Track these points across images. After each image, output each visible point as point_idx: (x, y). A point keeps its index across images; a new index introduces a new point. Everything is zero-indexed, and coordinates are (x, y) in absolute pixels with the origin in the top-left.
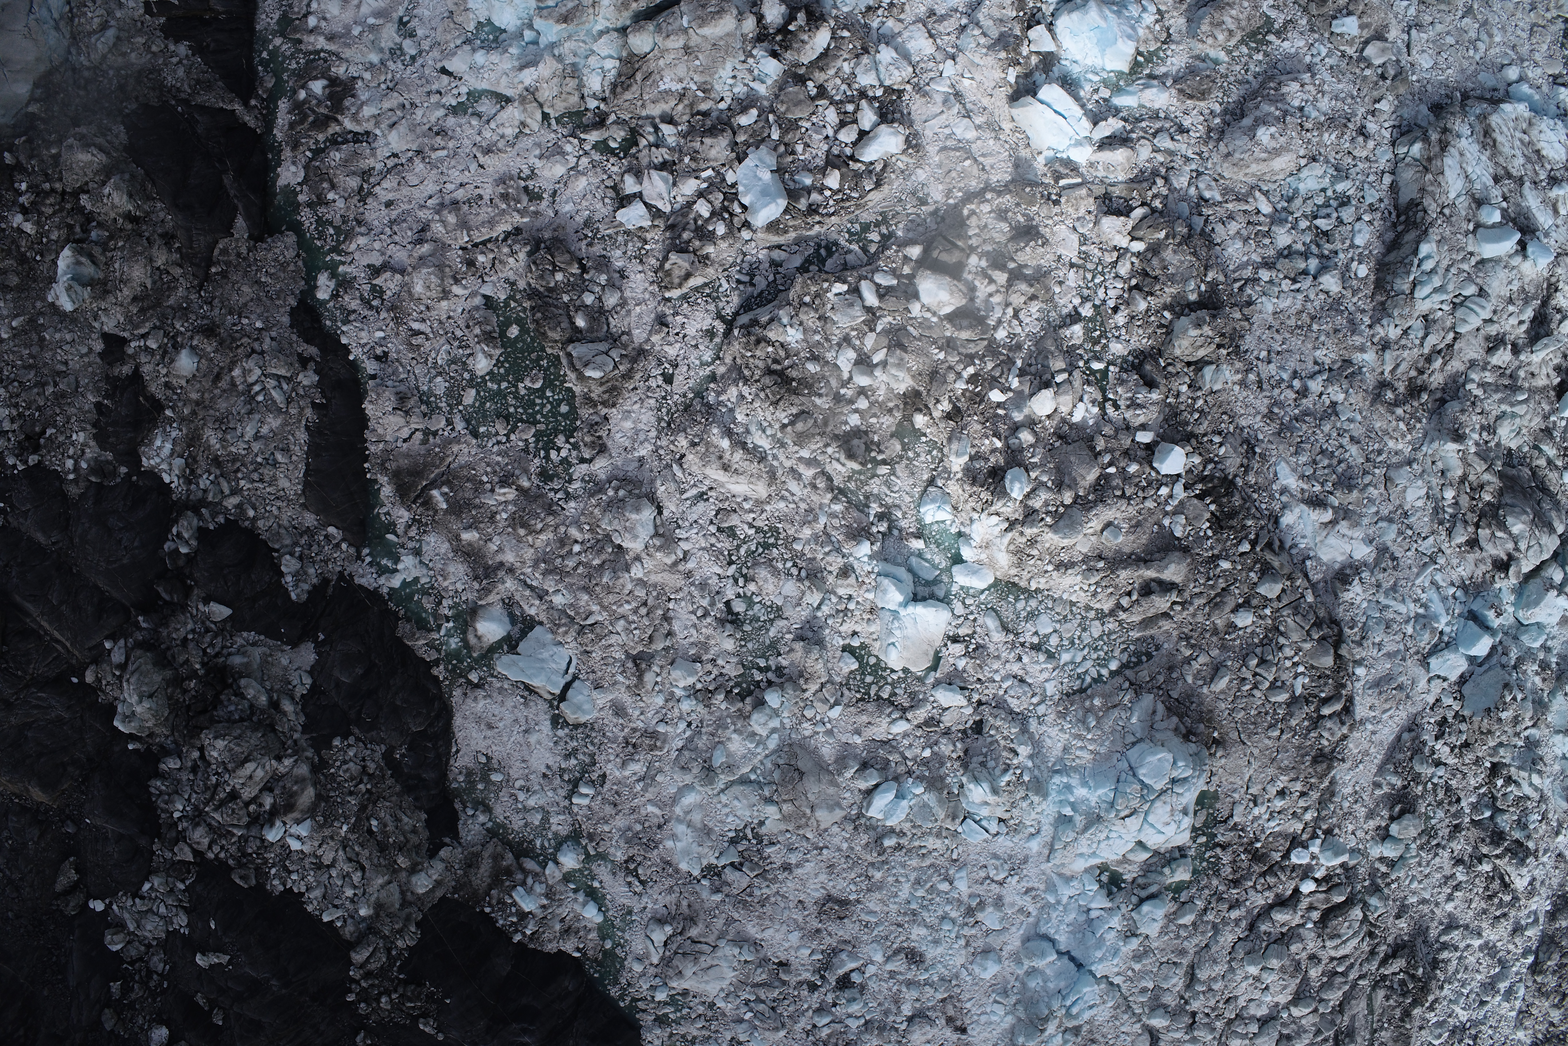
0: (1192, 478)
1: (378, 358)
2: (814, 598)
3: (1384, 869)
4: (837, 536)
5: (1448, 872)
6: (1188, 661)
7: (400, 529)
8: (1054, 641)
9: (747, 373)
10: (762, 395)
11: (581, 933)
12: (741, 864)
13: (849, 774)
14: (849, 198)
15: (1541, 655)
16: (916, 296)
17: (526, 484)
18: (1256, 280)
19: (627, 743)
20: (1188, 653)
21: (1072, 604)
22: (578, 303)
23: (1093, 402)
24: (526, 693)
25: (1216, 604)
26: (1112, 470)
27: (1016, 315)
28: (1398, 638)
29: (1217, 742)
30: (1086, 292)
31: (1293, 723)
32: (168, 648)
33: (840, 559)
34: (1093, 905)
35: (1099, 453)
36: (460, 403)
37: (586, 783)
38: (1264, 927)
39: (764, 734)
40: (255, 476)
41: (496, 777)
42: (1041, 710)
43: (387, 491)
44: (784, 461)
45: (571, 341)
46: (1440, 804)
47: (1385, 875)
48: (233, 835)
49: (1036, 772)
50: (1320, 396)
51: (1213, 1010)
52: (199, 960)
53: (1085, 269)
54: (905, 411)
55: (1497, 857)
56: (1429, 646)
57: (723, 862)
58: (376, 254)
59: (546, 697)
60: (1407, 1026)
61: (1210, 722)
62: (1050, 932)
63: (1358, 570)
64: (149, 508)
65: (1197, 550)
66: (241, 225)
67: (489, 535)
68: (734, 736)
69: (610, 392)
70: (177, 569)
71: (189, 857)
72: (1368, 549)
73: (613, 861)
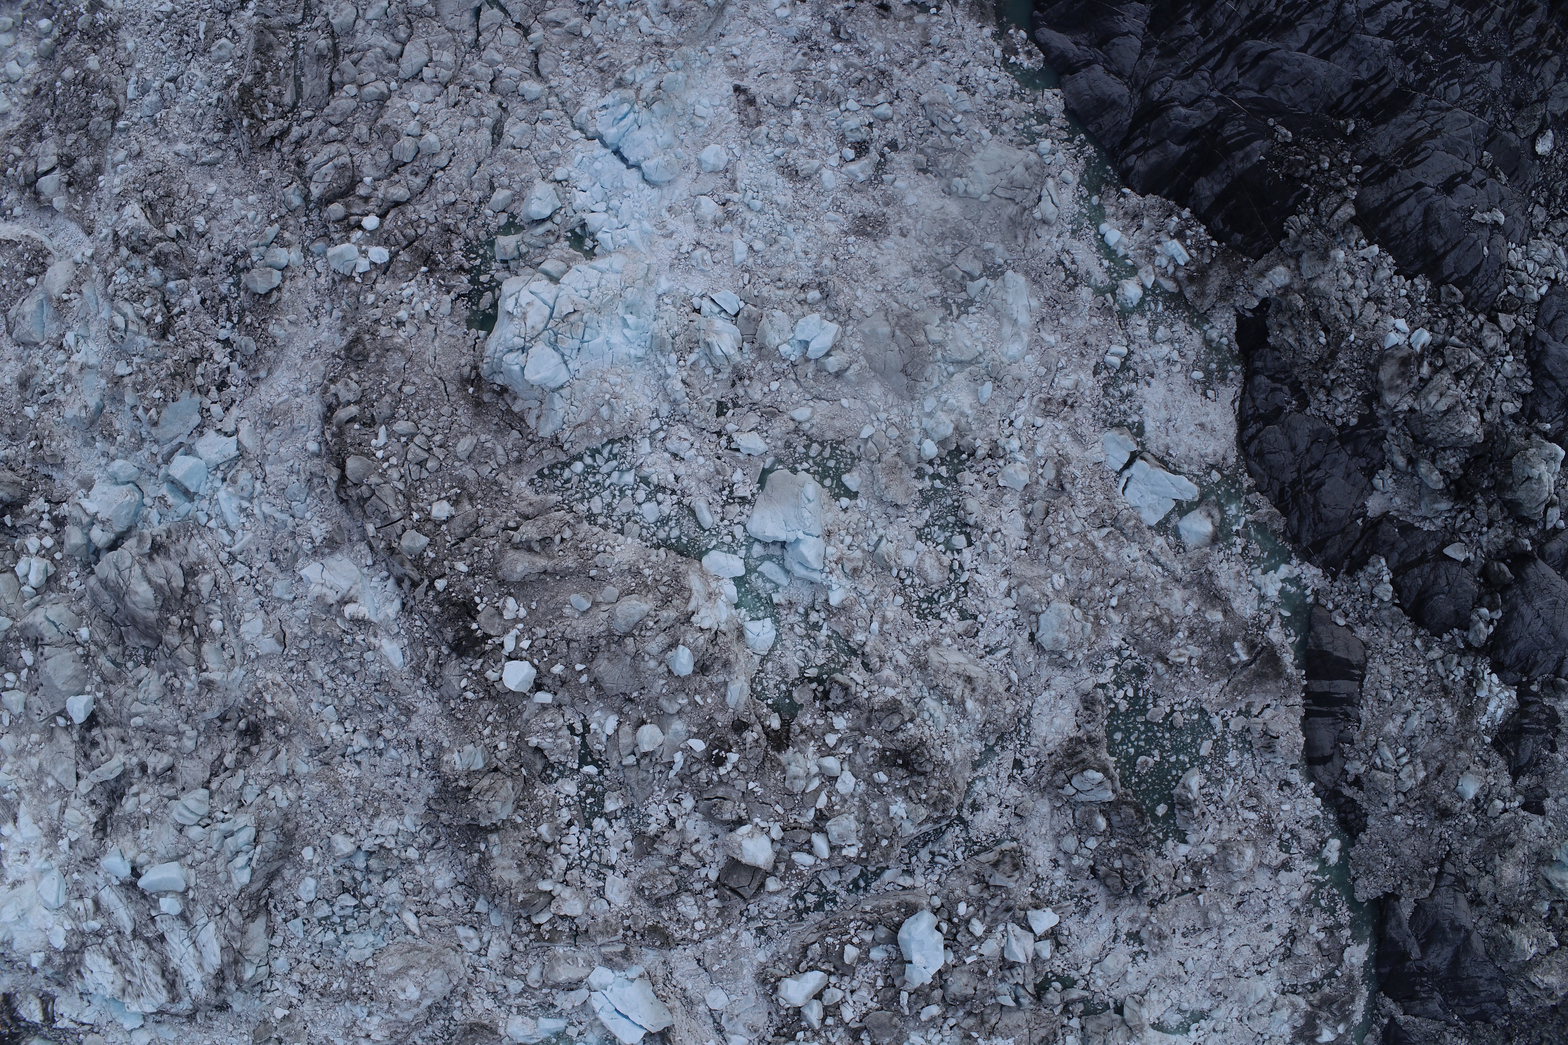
0: (496, 656)
1: (1288, 784)
2: (885, 548)
3: (286, 235)
4: (861, 610)
5: (214, 226)
6: (501, 469)
7: (1277, 620)
8: (641, 495)
10: (933, 752)
11: (1121, 212)
13: (855, 368)
14: (835, 936)
15: (113, 450)
16: (773, 843)
17: (1159, 665)
18: (421, 848)
19: (1072, 406)
20: (501, 477)
22: (1101, 839)
23: (595, 734)
24: (1167, 458)
25: (470, 526)
26: (579, 667)
27: (673, 822)
28: (271, 479)
29: (469, 382)
30: (599, 841)
31: (388, 399)
32: (1505, 519)
33: (860, 587)
34: (602, 217)
35: (592, 684)
37: (1113, 367)
38: (418, 182)
39: (939, 413)
40: (1412, 677)
42: (655, 425)
43: (1288, 658)
44: (912, 686)
45: (1111, 804)
47: (285, 228)
48: (1459, 337)
49: (663, 361)
50: (355, 731)
51: (472, 96)
52: (1501, 219)
53: (599, 864)
54: (788, 731)
55: (161, 239)
56: (239, 467)
57: (982, 282)
58: (1284, 882)
59: (1148, 456)
60: (258, 62)
61: (478, 404)
62: (648, 190)
63: (316, 552)
64: (1513, 651)
65: (491, 582)
66: (1406, 910)
67: (1195, 616)
68: (969, 412)
69: (1075, 754)
70: (1492, 594)
71: (1502, 317)
72: (303, 572)
73: (1088, 286)
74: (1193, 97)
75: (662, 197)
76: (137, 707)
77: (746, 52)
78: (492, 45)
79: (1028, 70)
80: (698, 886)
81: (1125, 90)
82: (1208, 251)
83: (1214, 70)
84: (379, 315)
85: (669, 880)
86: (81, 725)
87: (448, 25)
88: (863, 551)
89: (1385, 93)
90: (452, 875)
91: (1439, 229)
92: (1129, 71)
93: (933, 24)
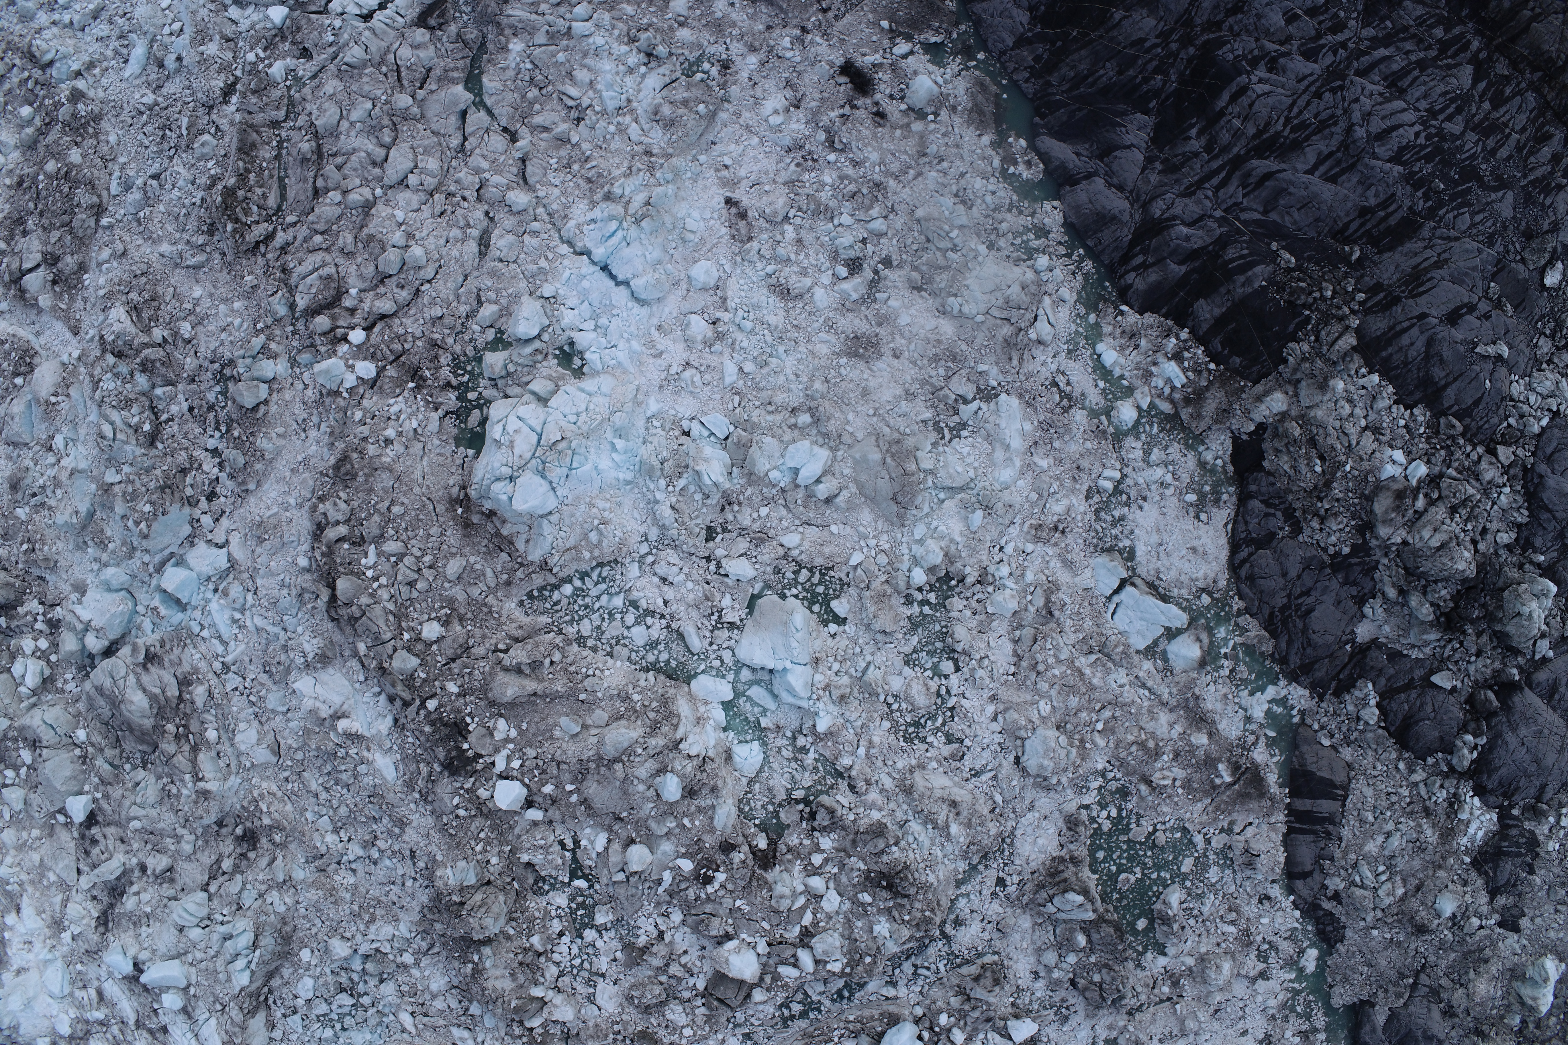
0: (486, 774)
1: (1268, 898)
2: (873, 676)
3: (273, 346)
4: (848, 735)
5: (200, 330)
6: (490, 591)
7: (1263, 740)
8: (630, 619)
10: (916, 876)
11: (1118, 331)
12: (956, 402)
13: (844, 495)
15: (105, 557)
16: (759, 957)
17: (1143, 787)
18: (416, 953)
19: (1063, 532)
20: (490, 599)
21: (611, 655)
22: (1081, 955)
23: (585, 849)
24: (1157, 583)
25: (461, 647)
26: (569, 787)
27: (661, 934)
28: (263, 592)
29: (458, 502)
30: (590, 951)
31: (377, 519)
32: (1494, 648)
33: (847, 714)
34: (591, 335)
35: (582, 803)
36: (1197, 858)
37: (1105, 491)
38: (404, 295)
39: (929, 541)
40: (1394, 798)
42: (644, 548)
43: (1272, 778)
44: (897, 809)
45: (1093, 922)
47: (271, 338)
48: (1456, 469)
49: (652, 487)
50: (350, 840)
51: (458, 205)
52: (1505, 351)
53: (590, 971)
54: (775, 850)
55: (147, 345)
56: (230, 579)
57: (975, 405)
58: (1260, 991)
59: (1138, 581)
60: (241, 164)
61: (467, 525)
62: (637, 309)
63: (307, 666)
64: (1496, 777)
65: (481, 703)
66: (1380, 1017)
67: (1181, 739)
68: (959, 539)
69: (1058, 873)
70: (1478, 720)
71: (1501, 449)
72: (296, 686)
73: (1083, 408)
74: (1196, 216)
75: (651, 316)
76: (135, 811)
77: (738, 162)
78: (478, 151)
79: (1028, 180)
80: (686, 995)
81: (1126, 205)
82: (1205, 374)
83: (1217, 188)
84: (366, 433)
85: (657, 990)
86: (81, 824)
87: (435, 127)
88: (851, 676)
89: (1393, 221)
90: (447, 979)
91: (1441, 360)
92: (1130, 185)
93: (931, 132)
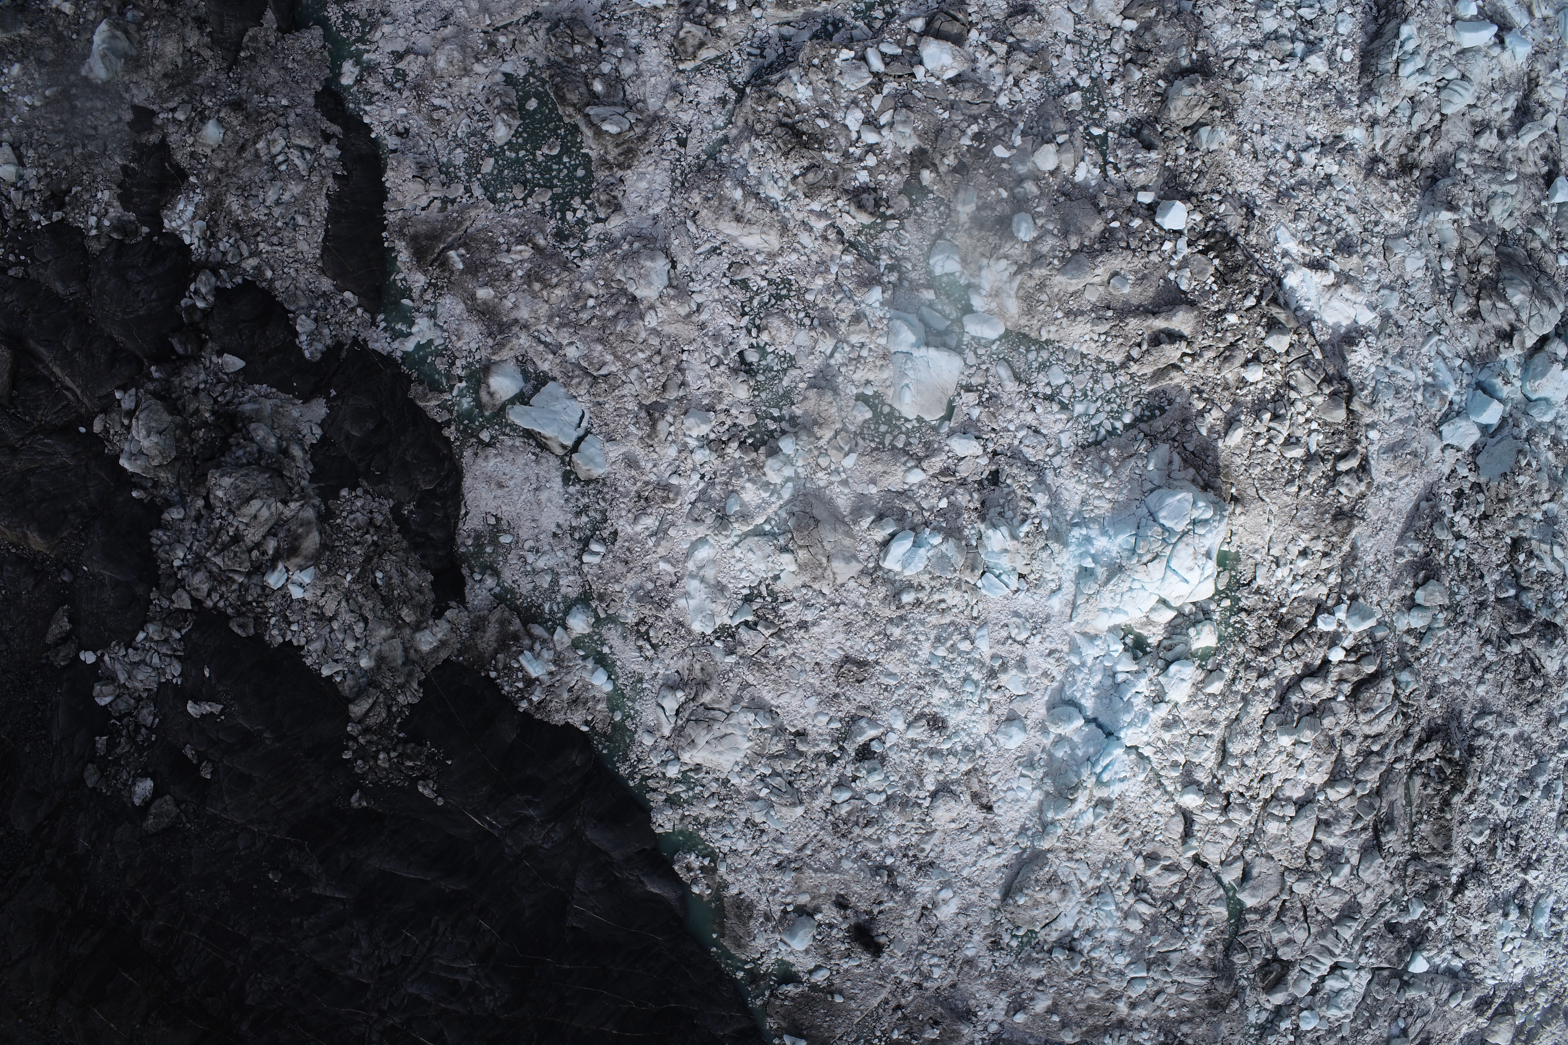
0: (1195, 236)
1: (399, 134)
2: (826, 345)
3: (1412, 641)
4: (848, 285)
5: (1477, 654)
6: (1201, 413)
7: (416, 294)
8: (1067, 392)
9: (758, 127)
10: (774, 146)
11: (590, 704)
12: (756, 624)
13: (865, 523)
15: (1552, 431)
16: (921, 63)
17: (541, 242)
18: (1246, 60)
19: (639, 497)
20: (1200, 405)
21: (1083, 356)
22: (596, 71)
23: (1095, 165)
24: (538, 450)
25: (1226, 358)
26: (1116, 224)
27: (1016, 83)
28: (1409, 404)
29: (1235, 499)
30: (1083, 66)
31: (1311, 479)
32: (179, 398)
33: (851, 306)
34: (1119, 668)
37: (597, 541)
38: (1295, 698)
39: (779, 483)
40: (275, 240)
41: (505, 539)
42: (1057, 461)
43: (404, 256)
44: (795, 212)
45: (588, 105)
46: (1463, 579)
47: (1414, 649)
48: (234, 582)
49: (1055, 523)
50: (1315, 168)
51: (1248, 788)
52: (191, 708)
53: (1081, 45)
54: (912, 168)
55: (1525, 636)
56: (1439, 414)
57: (737, 620)
58: (400, 41)
59: (560, 451)
60: (1448, 816)
61: (1227, 477)
62: (1076, 696)
63: (1363, 333)
64: (169, 265)
65: (1203, 304)
66: (271, 17)
67: (504, 293)
68: (748, 485)
69: (625, 154)
70: (193, 323)
71: (187, 605)
72: (1372, 315)
73: (624, 624)
74: (521, 827)
75: (1061, 691)
76: (1512, 190)
77: (981, 850)
79: (689, 851)
80: (987, 24)
81: (589, 834)
82: (500, 666)
83: (500, 856)
84: (1324, 561)
85: (1016, 29)
86: (1558, 175)
87: (1271, 864)
88: (848, 343)
90: (1216, 36)
91: (257, 694)
92: (587, 855)
93: (789, 894)
